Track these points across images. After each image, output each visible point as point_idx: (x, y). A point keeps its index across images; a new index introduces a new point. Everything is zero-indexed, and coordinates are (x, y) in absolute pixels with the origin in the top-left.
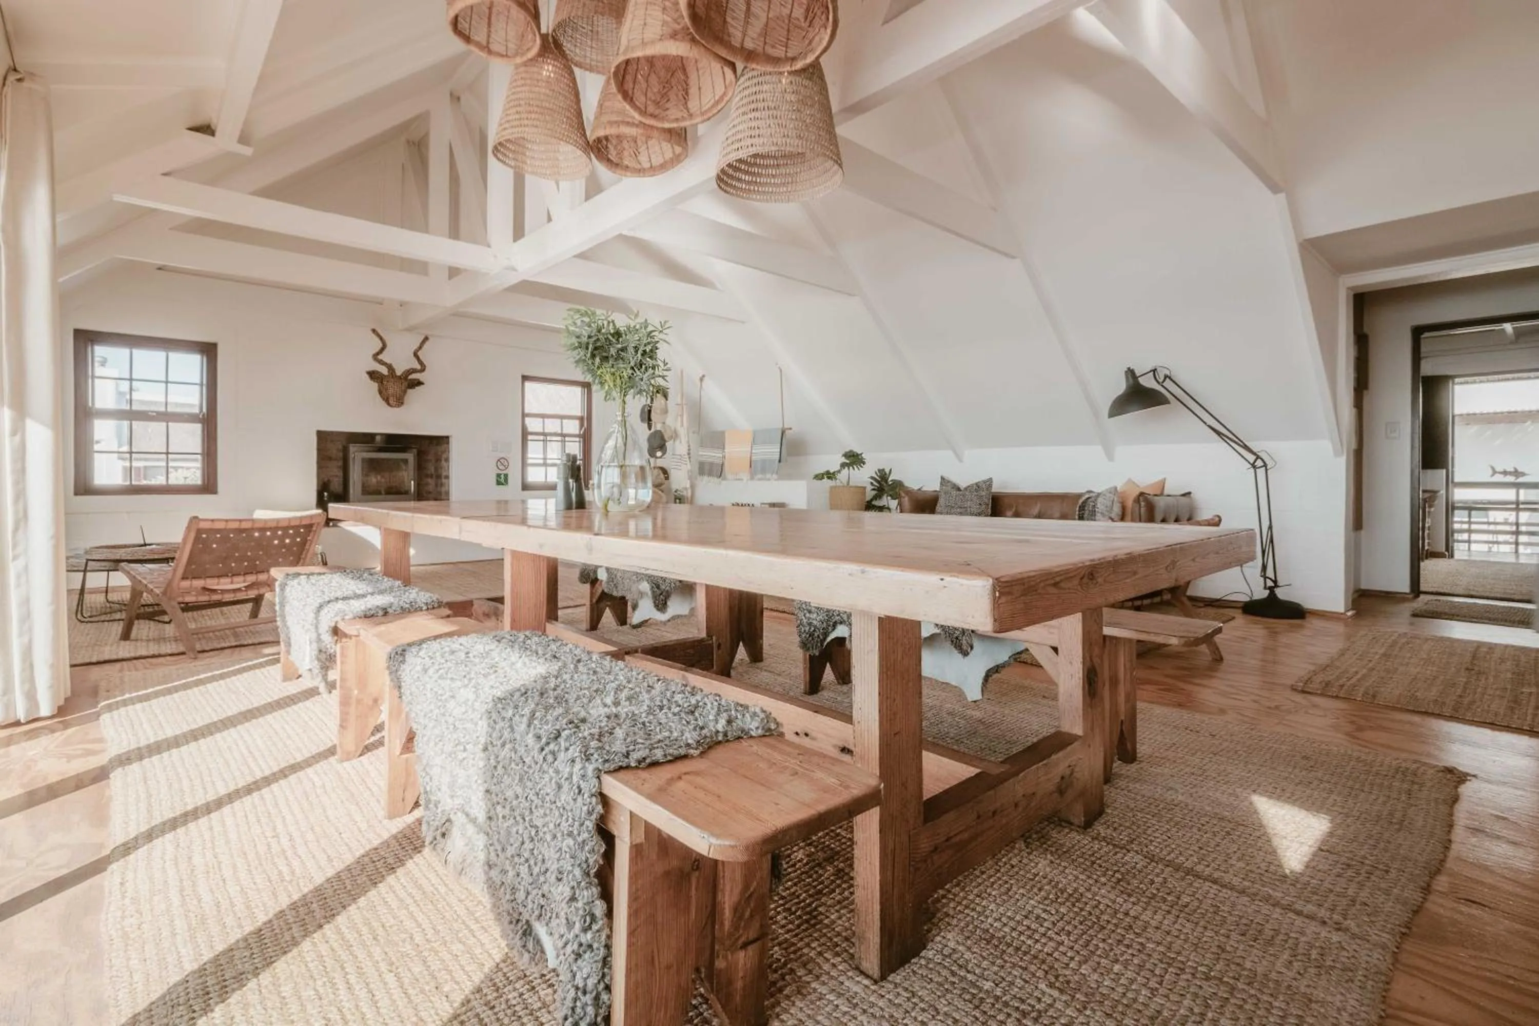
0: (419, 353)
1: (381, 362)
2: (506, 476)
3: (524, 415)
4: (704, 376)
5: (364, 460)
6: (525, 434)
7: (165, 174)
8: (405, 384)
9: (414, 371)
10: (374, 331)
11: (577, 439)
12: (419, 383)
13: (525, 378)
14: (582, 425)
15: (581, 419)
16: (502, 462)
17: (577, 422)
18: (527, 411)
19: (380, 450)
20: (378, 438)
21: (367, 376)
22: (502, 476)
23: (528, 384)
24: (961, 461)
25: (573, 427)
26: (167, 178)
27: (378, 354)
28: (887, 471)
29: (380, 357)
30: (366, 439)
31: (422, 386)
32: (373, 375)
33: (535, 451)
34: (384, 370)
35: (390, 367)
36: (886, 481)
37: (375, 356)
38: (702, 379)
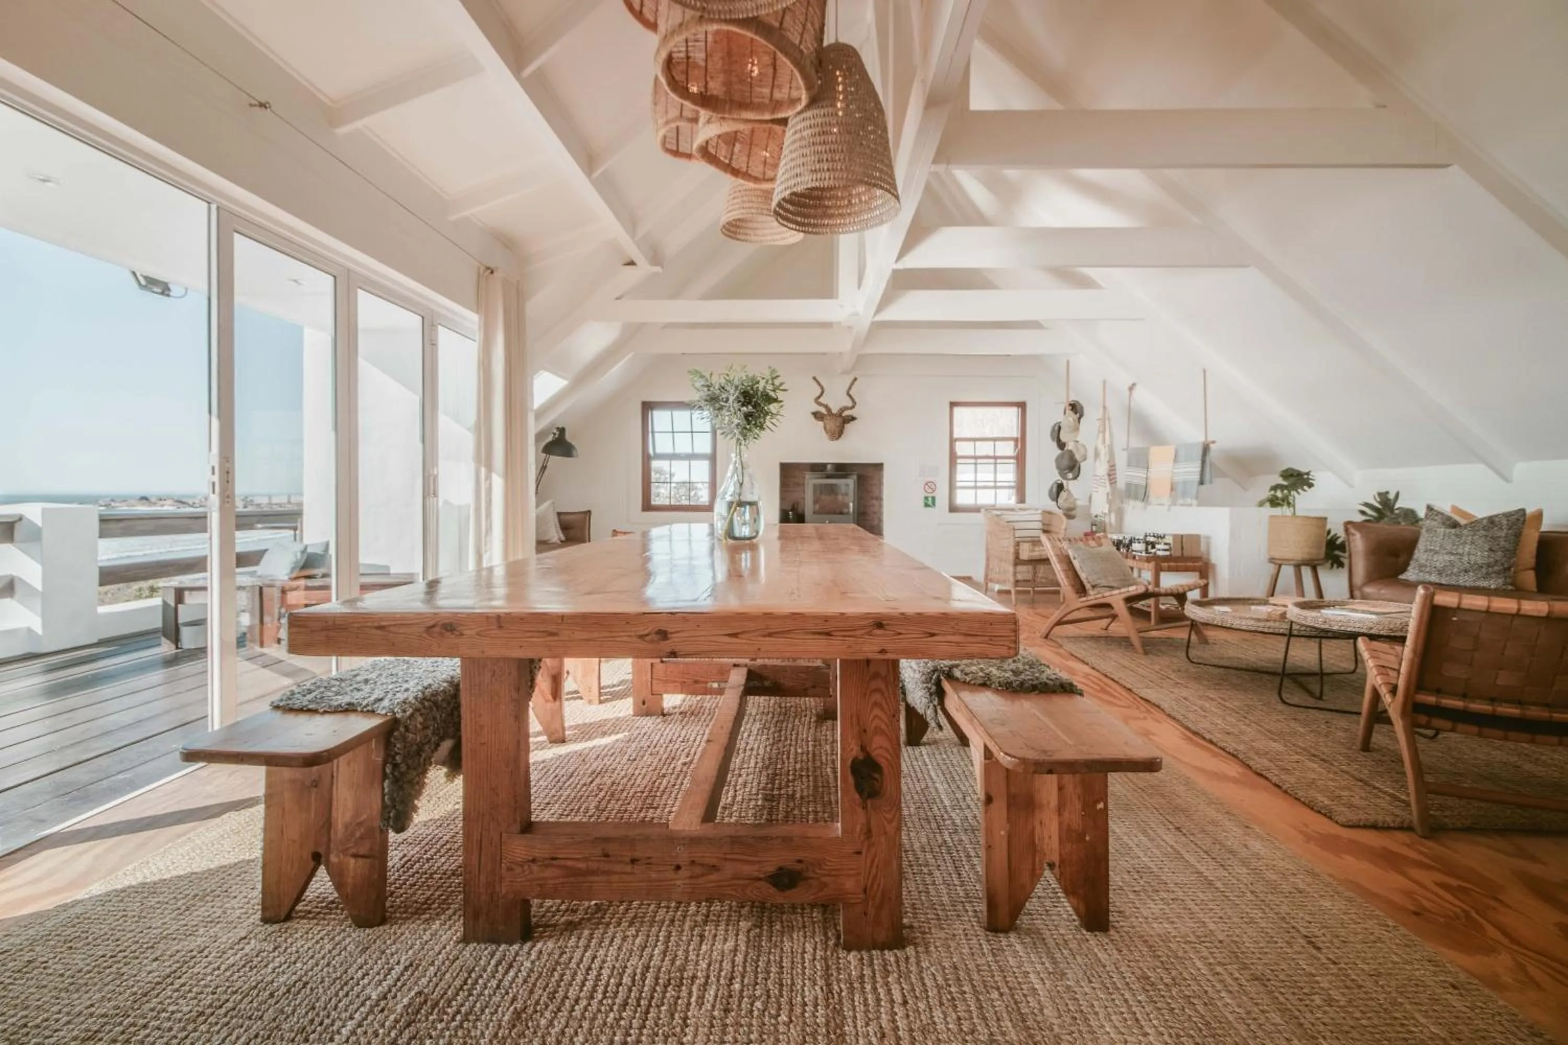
0: (851, 393)
1: (820, 404)
2: (933, 498)
3: (952, 441)
4: (1134, 385)
5: (815, 485)
6: (953, 458)
7: (617, 299)
8: (839, 420)
9: (846, 408)
10: (815, 378)
11: (1012, 461)
12: (853, 419)
13: (953, 405)
14: (1016, 446)
15: (1016, 440)
16: (930, 486)
17: (1012, 443)
18: (956, 436)
19: (829, 477)
20: (829, 467)
21: (812, 417)
22: (930, 499)
23: (957, 410)
24: (1507, 480)
25: (1008, 449)
26: (619, 301)
27: (819, 397)
28: (1391, 496)
29: (821, 400)
30: (817, 468)
31: (856, 421)
32: (817, 415)
33: (964, 474)
34: (823, 410)
35: (826, 407)
36: (1391, 509)
37: (817, 400)
38: (1131, 389)
